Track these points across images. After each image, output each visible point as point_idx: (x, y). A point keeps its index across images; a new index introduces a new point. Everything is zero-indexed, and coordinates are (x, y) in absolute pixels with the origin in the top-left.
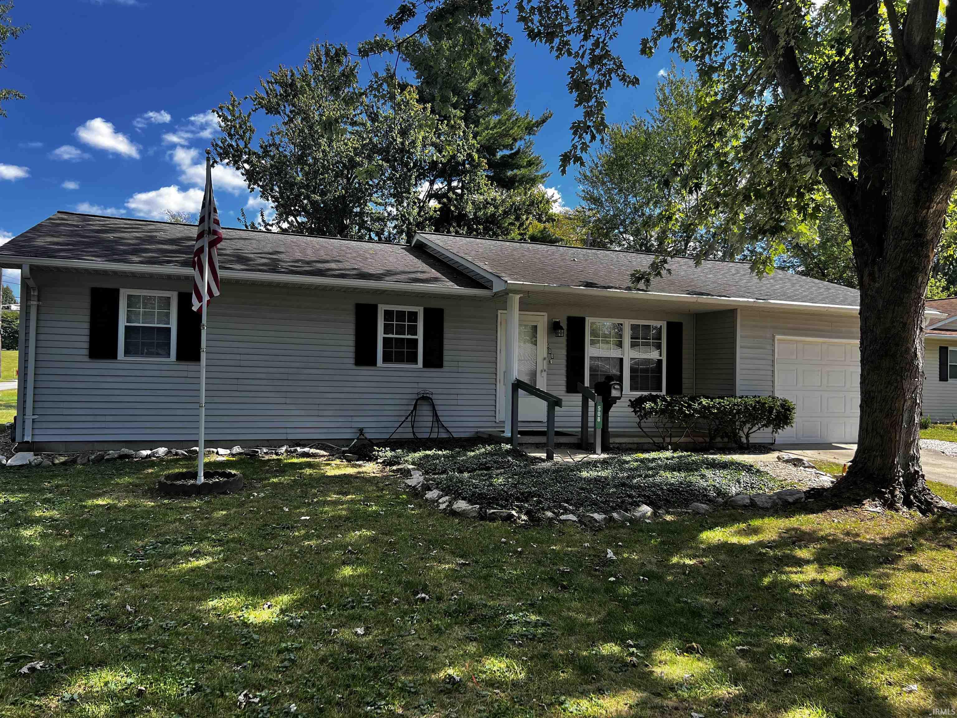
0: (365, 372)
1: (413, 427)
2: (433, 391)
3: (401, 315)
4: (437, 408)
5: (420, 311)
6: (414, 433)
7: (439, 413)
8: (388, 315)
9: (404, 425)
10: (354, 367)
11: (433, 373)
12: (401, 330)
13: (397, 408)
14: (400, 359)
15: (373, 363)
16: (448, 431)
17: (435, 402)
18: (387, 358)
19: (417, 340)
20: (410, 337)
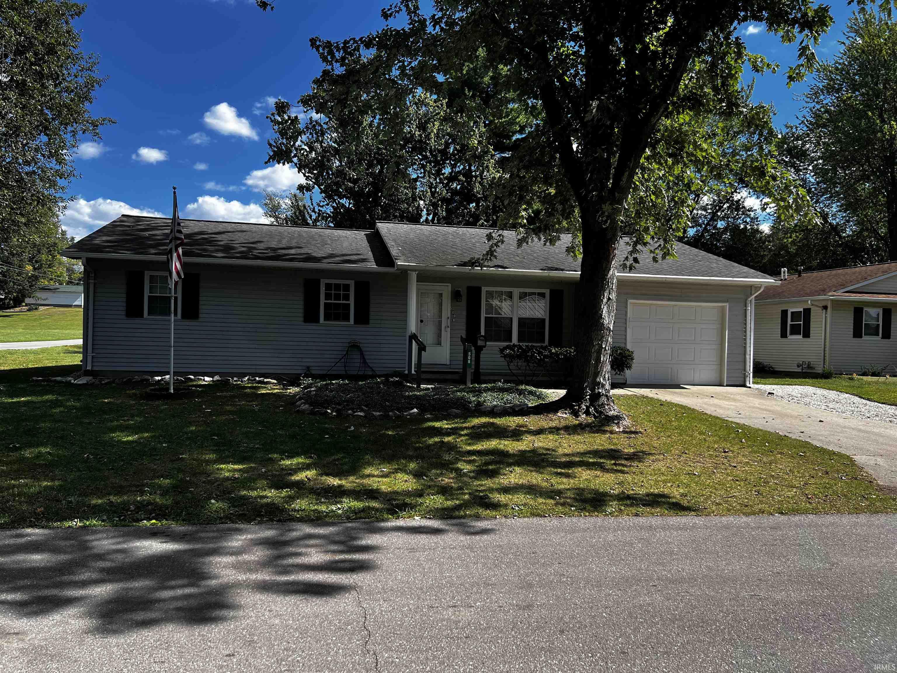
0: (312, 327)
1: (345, 367)
2: (361, 341)
3: (337, 287)
4: (365, 353)
5: (352, 283)
6: (346, 371)
7: (366, 357)
8: (328, 286)
9: (338, 364)
10: (303, 324)
11: (361, 328)
12: (337, 297)
13: (335, 353)
14: (337, 318)
15: (317, 321)
16: (373, 370)
17: (363, 349)
18: (327, 317)
19: (349, 304)
20: (344, 302)
